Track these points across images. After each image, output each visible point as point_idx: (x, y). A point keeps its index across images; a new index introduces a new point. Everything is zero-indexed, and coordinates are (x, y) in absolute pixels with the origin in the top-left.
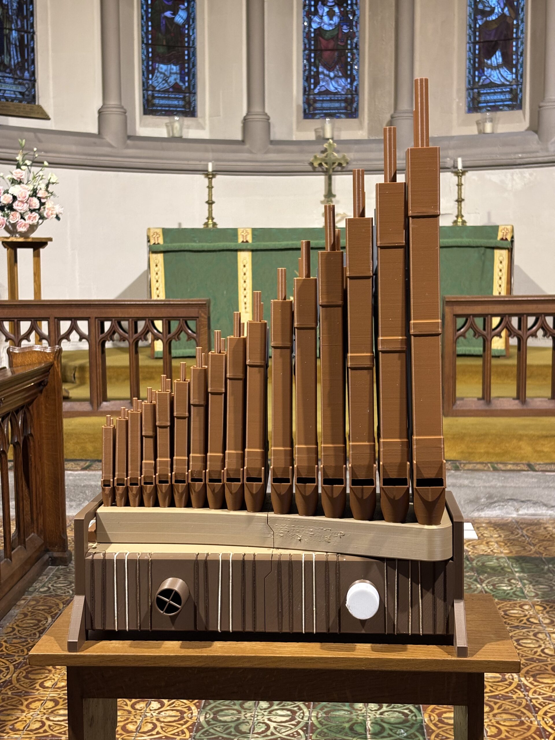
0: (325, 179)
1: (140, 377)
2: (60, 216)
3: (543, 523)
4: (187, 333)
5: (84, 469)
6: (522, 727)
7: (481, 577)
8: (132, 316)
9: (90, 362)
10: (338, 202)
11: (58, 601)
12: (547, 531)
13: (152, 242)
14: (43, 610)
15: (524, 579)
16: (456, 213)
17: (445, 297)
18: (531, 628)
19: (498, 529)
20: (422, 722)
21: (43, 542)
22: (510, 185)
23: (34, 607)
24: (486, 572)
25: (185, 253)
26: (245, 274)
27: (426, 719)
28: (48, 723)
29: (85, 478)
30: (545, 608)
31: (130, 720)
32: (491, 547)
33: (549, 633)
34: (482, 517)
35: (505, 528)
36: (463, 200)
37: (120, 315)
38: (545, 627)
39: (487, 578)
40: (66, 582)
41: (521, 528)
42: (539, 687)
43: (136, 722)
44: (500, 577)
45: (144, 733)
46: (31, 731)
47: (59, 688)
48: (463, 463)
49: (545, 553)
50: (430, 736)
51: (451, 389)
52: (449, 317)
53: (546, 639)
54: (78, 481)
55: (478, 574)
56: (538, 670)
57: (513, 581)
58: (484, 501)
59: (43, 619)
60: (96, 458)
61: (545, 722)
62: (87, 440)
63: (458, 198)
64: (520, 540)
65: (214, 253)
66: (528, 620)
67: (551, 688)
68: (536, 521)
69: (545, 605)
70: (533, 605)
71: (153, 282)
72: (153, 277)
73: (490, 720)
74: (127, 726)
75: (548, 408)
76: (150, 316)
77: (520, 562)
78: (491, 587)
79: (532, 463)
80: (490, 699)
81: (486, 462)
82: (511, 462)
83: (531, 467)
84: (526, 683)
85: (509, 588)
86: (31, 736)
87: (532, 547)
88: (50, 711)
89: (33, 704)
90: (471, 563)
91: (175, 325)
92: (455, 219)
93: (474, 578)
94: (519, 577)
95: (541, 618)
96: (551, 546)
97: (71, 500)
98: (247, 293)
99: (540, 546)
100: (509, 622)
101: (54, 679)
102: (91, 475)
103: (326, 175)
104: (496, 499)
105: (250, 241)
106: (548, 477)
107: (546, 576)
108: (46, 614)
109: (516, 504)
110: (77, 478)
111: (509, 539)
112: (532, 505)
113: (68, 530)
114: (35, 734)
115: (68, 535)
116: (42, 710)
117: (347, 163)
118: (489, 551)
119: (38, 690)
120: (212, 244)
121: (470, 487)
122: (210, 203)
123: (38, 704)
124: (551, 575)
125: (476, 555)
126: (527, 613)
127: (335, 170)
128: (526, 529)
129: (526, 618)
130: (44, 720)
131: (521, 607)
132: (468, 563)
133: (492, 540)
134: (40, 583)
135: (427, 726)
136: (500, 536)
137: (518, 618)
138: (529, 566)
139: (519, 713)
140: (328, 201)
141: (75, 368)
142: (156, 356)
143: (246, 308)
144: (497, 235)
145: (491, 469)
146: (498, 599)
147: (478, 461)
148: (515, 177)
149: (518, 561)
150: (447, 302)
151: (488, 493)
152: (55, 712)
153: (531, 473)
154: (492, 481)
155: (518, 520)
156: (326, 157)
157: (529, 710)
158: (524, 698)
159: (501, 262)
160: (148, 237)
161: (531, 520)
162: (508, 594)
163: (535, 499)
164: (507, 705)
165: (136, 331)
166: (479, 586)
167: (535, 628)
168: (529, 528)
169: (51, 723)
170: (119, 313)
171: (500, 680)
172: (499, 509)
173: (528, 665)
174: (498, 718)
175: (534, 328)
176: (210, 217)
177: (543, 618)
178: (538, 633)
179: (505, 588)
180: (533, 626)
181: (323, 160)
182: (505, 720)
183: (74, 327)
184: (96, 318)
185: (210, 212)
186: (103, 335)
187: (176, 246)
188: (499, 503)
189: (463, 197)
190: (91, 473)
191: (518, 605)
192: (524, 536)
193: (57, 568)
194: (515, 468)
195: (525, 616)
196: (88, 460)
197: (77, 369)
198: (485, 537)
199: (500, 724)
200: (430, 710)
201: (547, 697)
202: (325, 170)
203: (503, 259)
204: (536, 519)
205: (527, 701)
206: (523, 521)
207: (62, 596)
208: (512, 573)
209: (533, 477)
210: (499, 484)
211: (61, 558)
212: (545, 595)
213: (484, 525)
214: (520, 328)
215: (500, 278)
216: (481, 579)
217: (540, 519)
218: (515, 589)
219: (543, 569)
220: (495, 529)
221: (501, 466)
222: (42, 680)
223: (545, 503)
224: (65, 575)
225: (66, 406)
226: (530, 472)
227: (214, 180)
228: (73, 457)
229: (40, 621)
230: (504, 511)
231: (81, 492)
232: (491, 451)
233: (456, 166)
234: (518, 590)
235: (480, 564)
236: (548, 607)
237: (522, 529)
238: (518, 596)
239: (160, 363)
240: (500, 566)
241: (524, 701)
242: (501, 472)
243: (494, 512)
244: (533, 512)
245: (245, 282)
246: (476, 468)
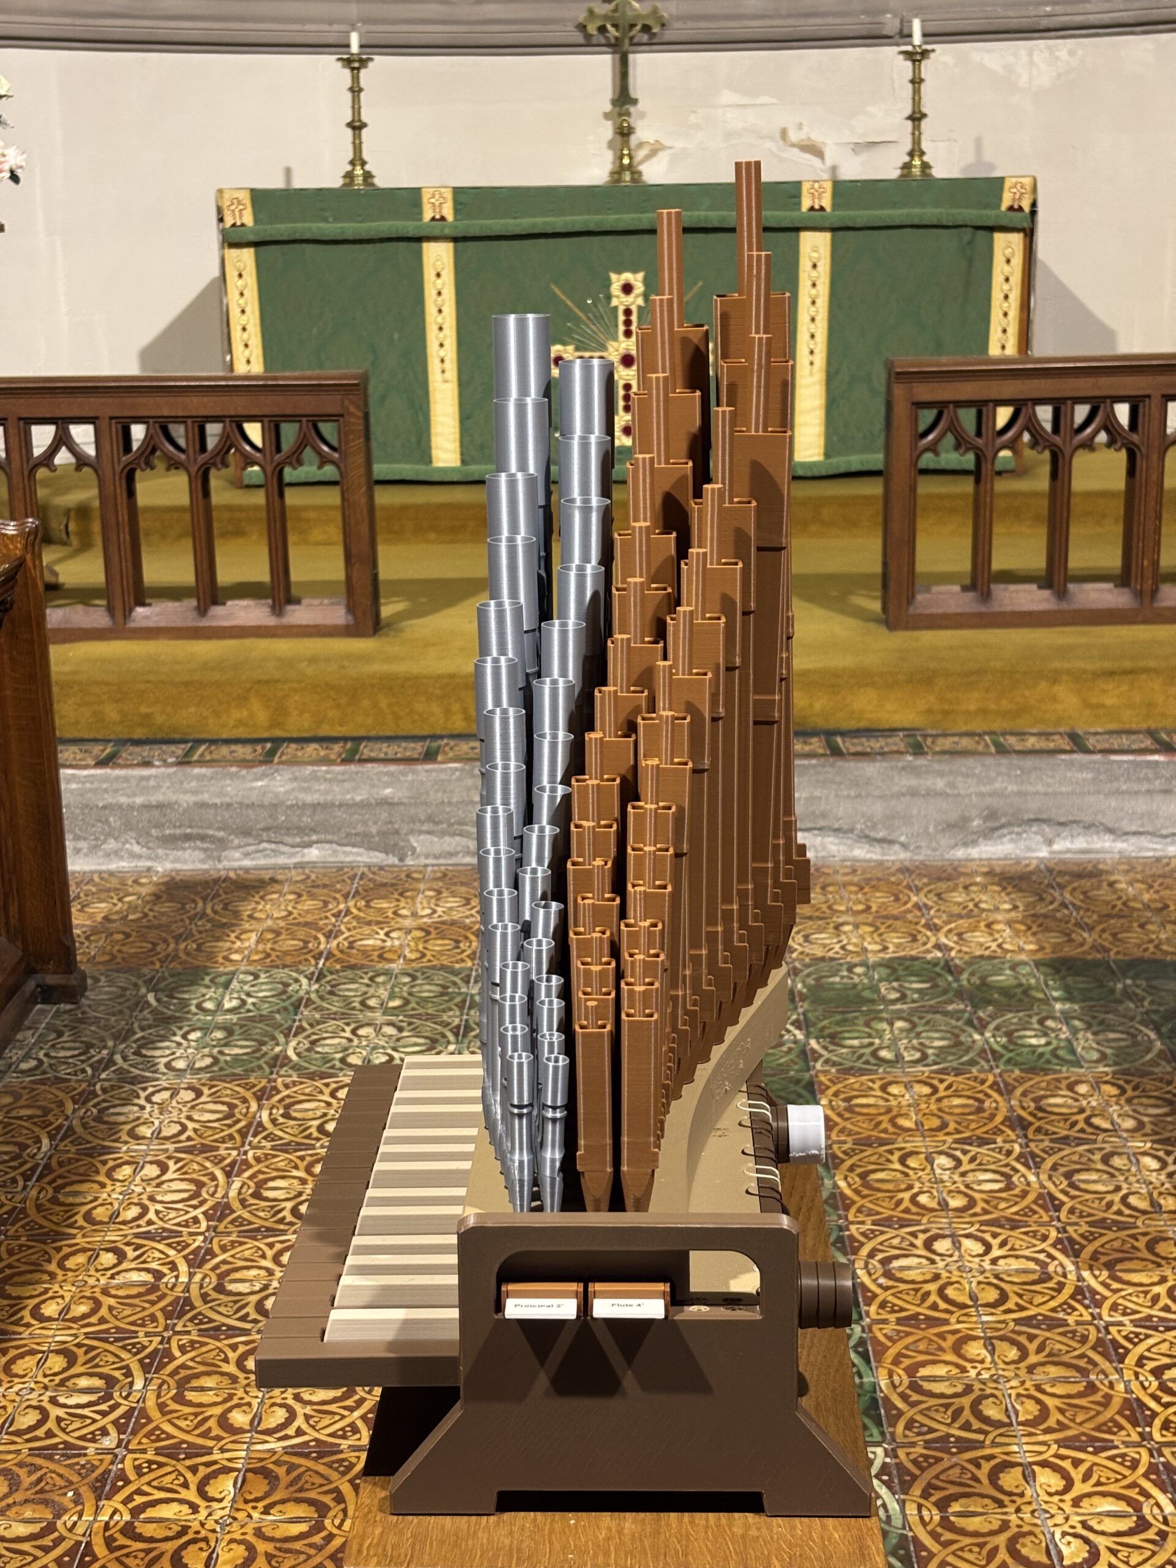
0: (614, 60)
1: (216, 531)
2: (19, 173)
3: (1107, 872)
4: (319, 452)
5: (101, 763)
6: (1091, 1398)
7: (981, 1014)
8: (194, 414)
9: (102, 496)
10: (642, 115)
11: (61, 1095)
12: (1115, 891)
13: (229, 221)
14: (30, 1117)
15: (1074, 1018)
16: (908, 147)
17: (892, 362)
18: (1095, 1141)
19: (1010, 889)
20: (875, 1391)
21: (20, 954)
22: (1025, 78)
23: (8, 1112)
24: (989, 1002)
25: (305, 246)
26: (439, 294)
27: (883, 1383)
28: (55, 1412)
29: (105, 786)
30: (1123, 1091)
31: (235, 1401)
32: (997, 936)
33: (1135, 1154)
34: (973, 860)
35: (1024, 886)
36: (924, 116)
37: (166, 413)
38: (1125, 1139)
39: (993, 1017)
40: (77, 1045)
41: (1059, 885)
42: (1123, 1293)
43: (249, 1404)
44: (1021, 1014)
45: (269, 1432)
46: (18, 1433)
47: (74, 1320)
48: (931, 736)
49: (1115, 950)
50: (894, 1425)
51: (905, 569)
52: (902, 409)
53: (1129, 1170)
54: (90, 795)
55: (973, 1006)
56: (1117, 1251)
57: (1050, 1023)
58: (979, 826)
59: (29, 1142)
60: (126, 737)
61: (1141, 1383)
62: (104, 697)
63: (914, 112)
64: (1058, 915)
65: (369, 247)
66: (1087, 1121)
67: (1149, 1296)
68: (1090, 867)
69: (1121, 1082)
70: (1096, 1085)
71: (235, 312)
72: (234, 301)
73: (1023, 1383)
74: (230, 1415)
75: (1113, 605)
76: (233, 413)
77: (1063, 973)
78: (1004, 1040)
79: (1080, 733)
80: (1017, 1328)
81: (979, 730)
82: (1034, 731)
83: (1078, 743)
84: (1093, 1283)
85: (1043, 1041)
86: (18, 1447)
87: (1086, 935)
88: (57, 1379)
89: (20, 1362)
90: (957, 980)
91: (289, 433)
92: (907, 159)
93: (966, 1015)
94: (1062, 1012)
95: (1115, 1116)
96: (1127, 931)
97: (77, 838)
98: (445, 337)
99: (1103, 931)
100: (1048, 1127)
101: (62, 1297)
102: (118, 778)
103: (613, 53)
104: (1003, 820)
105: (450, 217)
106: (1115, 766)
107: (1121, 1008)
108: (36, 1129)
109: (1047, 829)
110: (88, 785)
111: (1034, 915)
112: (1081, 830)
113: (73, 910)
114: (28, 1441)
115: (75, 922)
116: (40, 1378)
117: (663, 25)
118: (994, 946)
119: (28, 1325)
120: (364, 226)
121: (948, 795)
122: (357, 126)
123: (30, 1362)
124: (1132, 1005)
125: (967, 957)
126: (1084, 1103)
127: (635, 40)
128: (1069, 888)
129: (1084, 1116)
130: (46, 1404)
131: (1071, 1087)
132: (950, 978)
133: (999, 917)
134: (21, 1049)
135: (886, 1399)
136: (1015, 907)
137: (1065, 1117)
138: (1079, 983)
139: (1082, 1363)
140: (620, 115)
141: (68, 512)
142: (246, 482)
143: (443, 372)
144: (1000, 199)
145: (993, 749)
146: (1022, 1070)
147: (964, 729)
148: (1036, 58)
149: (1057, 971)
150: (899, 373)
151: (988, 808)
152: (69, 1384)
153: (1078, 757)
154: (995, 779)
155: (1051, 865)
156: (615, 10)
157: (1105, 1355)
158: (1091, 1324)
159: (1008, 261)
160: (219, 210)
161: (1076, 864)
162: (1041, 1055)
163: (1088, 819)
164: (1056, 1341)
165: (203, 448)
166: (977, 1037)
167: (1104, 1142)
168: (1076, 884)
169: (61, 1412)
170: (164, 407)
171: (1035, 1277)
172: (1011, 840)
173: (1095, 1239)
174: (1039, 1376)
175: (1089, 430)
176: (358, 159)
177: (1119, 1115)
178: (1112, 1154)
179: (1034, 1041)
180: (1100, 1138)
181: (606, 17)
182: (1054, 1381)
183: (62, 440)
184: (111, 418)
185: (357, 147)
186: (130, 458)
187: (282, 229)
188: (1011, 829)
189: (924, 110)
190: (118, 772)
191: (1064, 1083)
192: (1066, 907)
193: (55, 1008)
194: (1042, 744)
195: (1082, 1110)
196: (109, 741)
197: (72, 514)
198: (984, 910)
199: (1044, 1392)
200: (889, 1361)
201: (1141, 1320)
202: (613, 41)
203: (1013, 253)
204: (1090, 862)
205: (1099, 1331)
206: (1062, 868)
207: (69, 1080)
208: (1046, 1001)
209: (1082, 767)
210: (1012, 788)
211: (63, 987)
212: (1121, 1055)
213: (978, 879)
214: (1056, 429)
215: (1006, 297)
216: (980, 1019)
217: (1098, 862)
218: (1055, 1043)
219: (1112, 991)
220: (1004, 889)
221: (1012, 740)
222: (37, 1300)
223: (1110, 825)
224: (74, 1028)
225: (55, 616)
226: (1075, 756)
227: (363, 73)
228: (76, 735)
229: (23, 1147)
230: (1022, 844)
231: (99, 821)
232: (993, 707)
233: (906, 31)
234: (1062, 1044)
235: (975, 980)
236: (1128, 1087)
237: (1062, 887)
238: (1063, 1061)
239: (259, 498)
240: (1020, 985)
241: (1092, 1329)
242: (1014, 756)
243: (1000, 847)
244: (1084, 845)
245: (440, 311)
246: (959, 748)
